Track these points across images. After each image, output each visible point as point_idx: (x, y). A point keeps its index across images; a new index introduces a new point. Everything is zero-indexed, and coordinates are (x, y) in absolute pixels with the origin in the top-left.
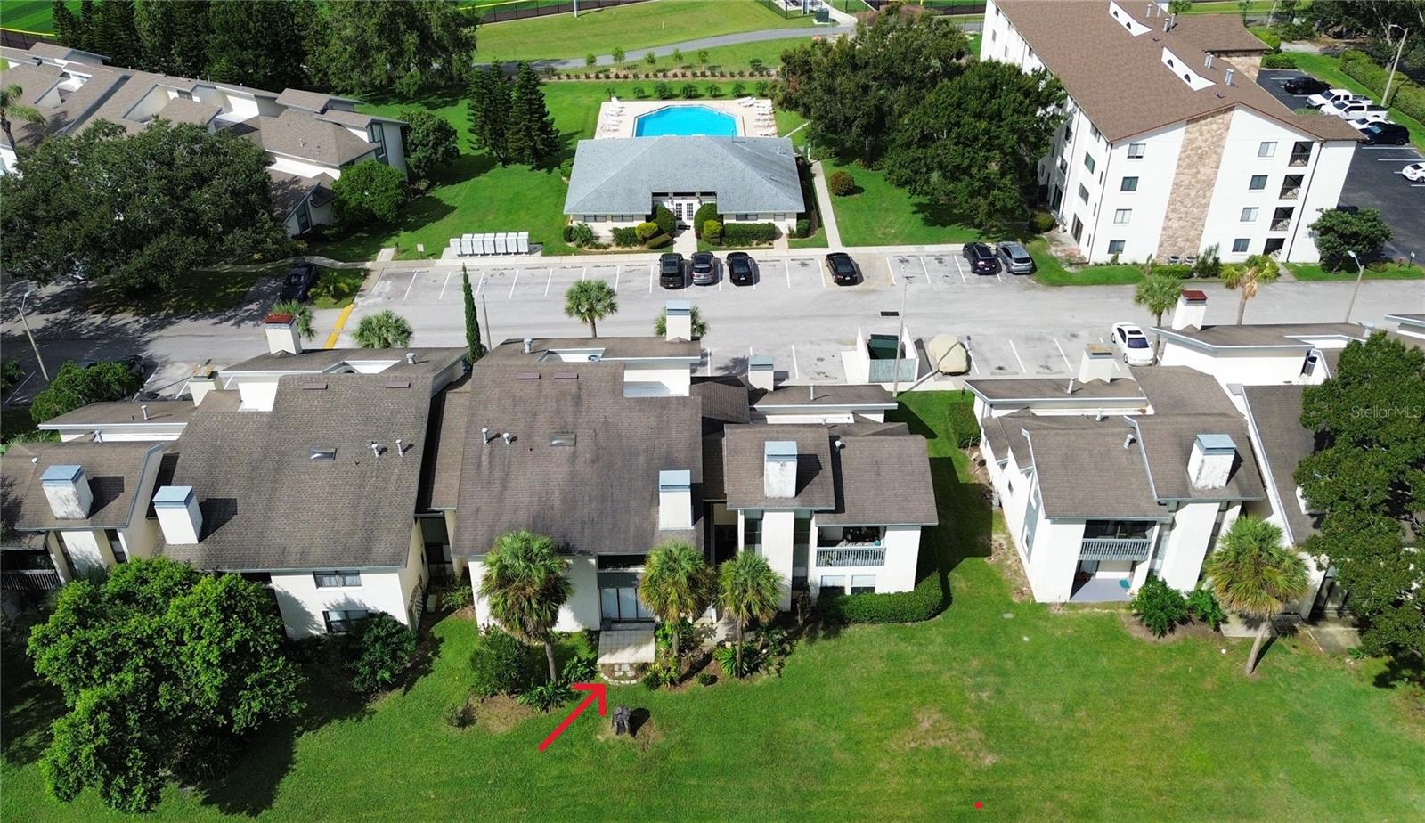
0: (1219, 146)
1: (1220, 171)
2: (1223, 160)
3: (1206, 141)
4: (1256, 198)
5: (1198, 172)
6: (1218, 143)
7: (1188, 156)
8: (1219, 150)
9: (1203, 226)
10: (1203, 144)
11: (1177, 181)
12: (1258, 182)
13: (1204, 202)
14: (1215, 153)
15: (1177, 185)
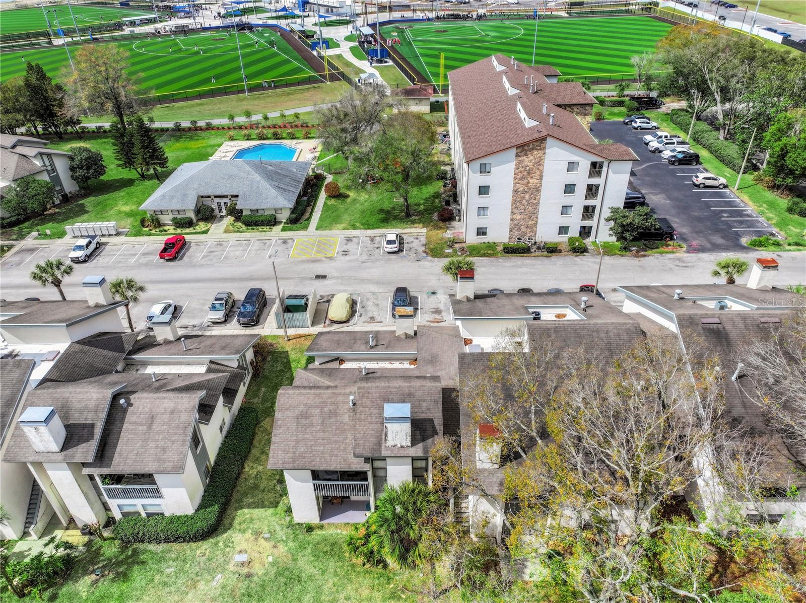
0: (540, 165)
1: (543, 181)
2: (544, 174)
3: (531, 161)
4: (568, 200)
5: (528, 183)
6: (539, 163)
7: (521, 172)
8: (541, 168)
9: (537, 218)
10: (529, 164)
11: (516, 188)
12: (569, 189)
13: (535, 202)
14: (538, 169)
15: (516, 191)
